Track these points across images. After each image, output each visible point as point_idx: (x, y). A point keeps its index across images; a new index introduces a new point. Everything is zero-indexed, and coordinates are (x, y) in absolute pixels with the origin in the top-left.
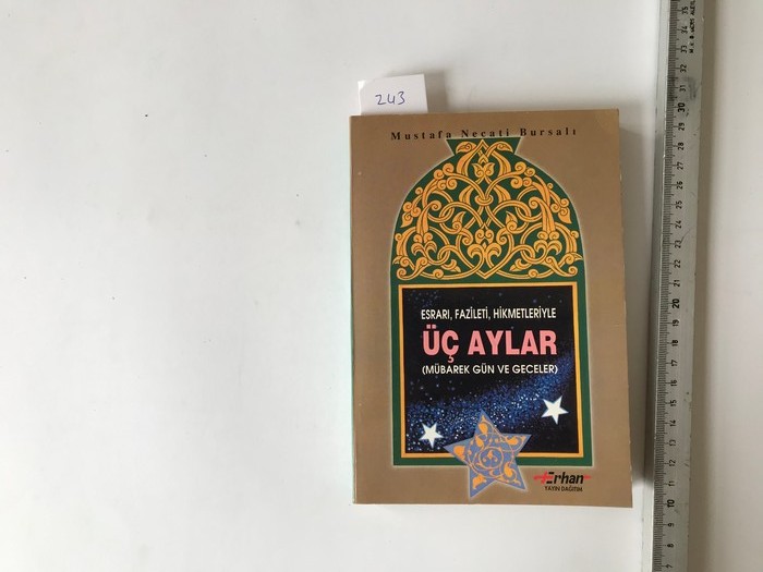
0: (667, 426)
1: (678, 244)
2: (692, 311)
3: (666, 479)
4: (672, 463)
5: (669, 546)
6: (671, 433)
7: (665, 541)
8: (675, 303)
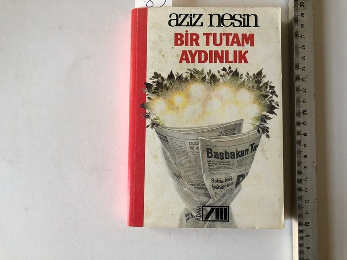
0: (303, 181)
1: (304, 79)
2: (314, 116)
3: (304, 211)
4: (307, 202)
5: (308, 248)
6: (306, 185)
7: (305, 246)
8: (304, 112)
